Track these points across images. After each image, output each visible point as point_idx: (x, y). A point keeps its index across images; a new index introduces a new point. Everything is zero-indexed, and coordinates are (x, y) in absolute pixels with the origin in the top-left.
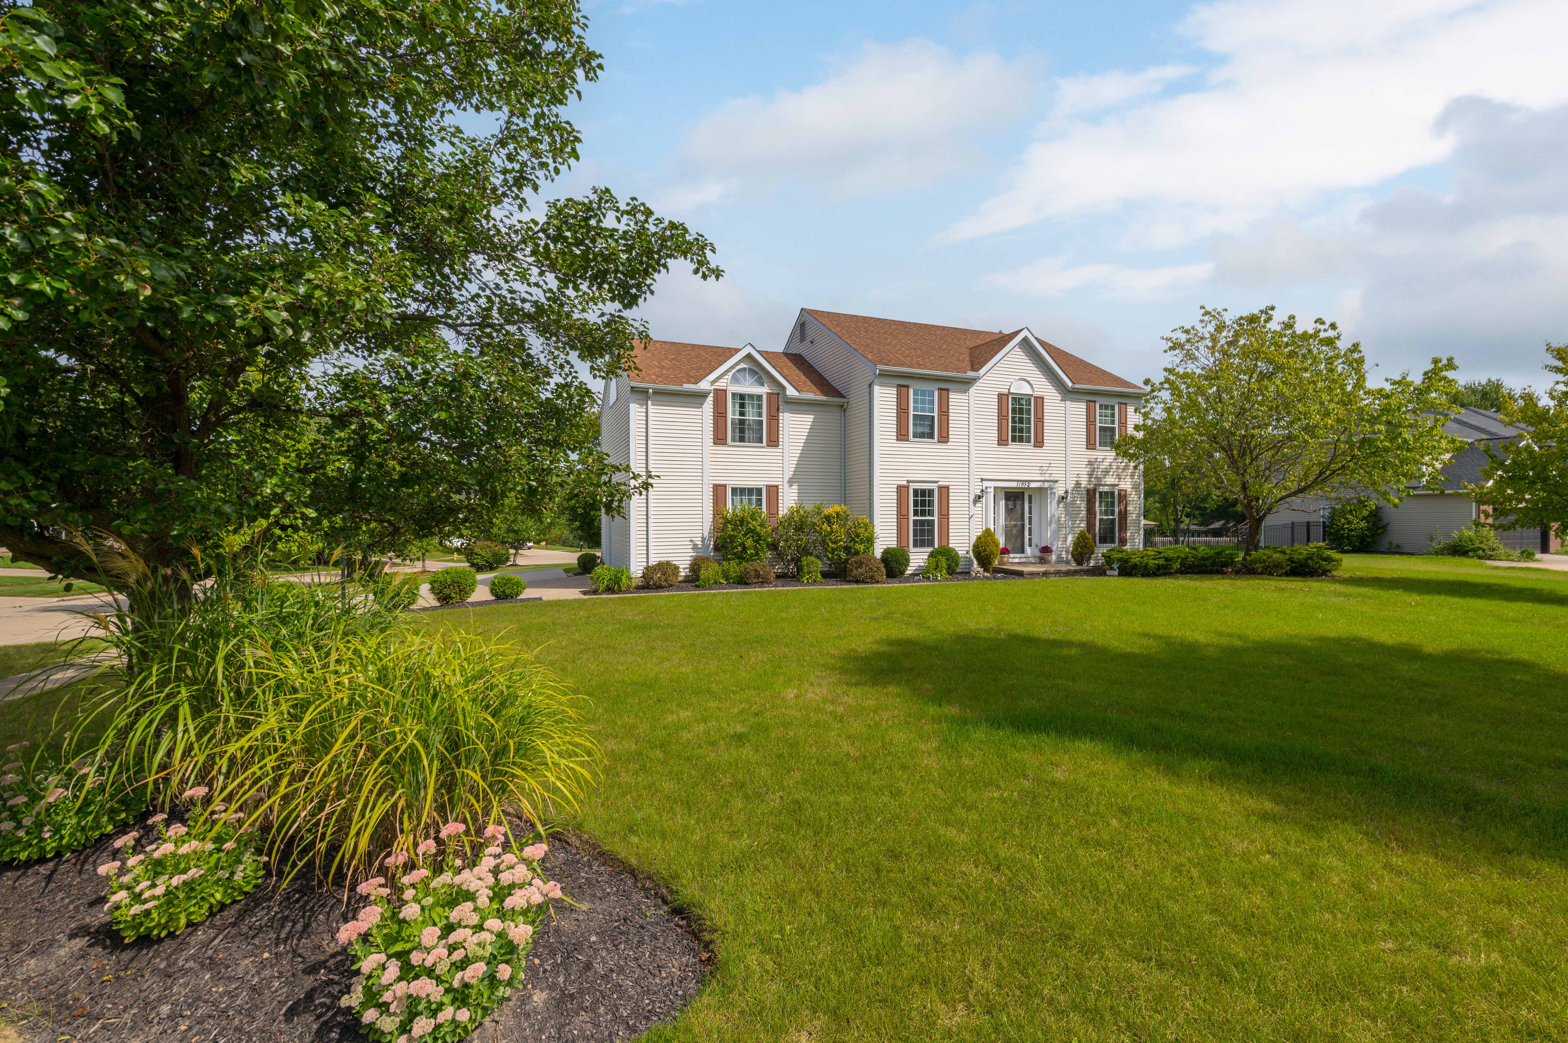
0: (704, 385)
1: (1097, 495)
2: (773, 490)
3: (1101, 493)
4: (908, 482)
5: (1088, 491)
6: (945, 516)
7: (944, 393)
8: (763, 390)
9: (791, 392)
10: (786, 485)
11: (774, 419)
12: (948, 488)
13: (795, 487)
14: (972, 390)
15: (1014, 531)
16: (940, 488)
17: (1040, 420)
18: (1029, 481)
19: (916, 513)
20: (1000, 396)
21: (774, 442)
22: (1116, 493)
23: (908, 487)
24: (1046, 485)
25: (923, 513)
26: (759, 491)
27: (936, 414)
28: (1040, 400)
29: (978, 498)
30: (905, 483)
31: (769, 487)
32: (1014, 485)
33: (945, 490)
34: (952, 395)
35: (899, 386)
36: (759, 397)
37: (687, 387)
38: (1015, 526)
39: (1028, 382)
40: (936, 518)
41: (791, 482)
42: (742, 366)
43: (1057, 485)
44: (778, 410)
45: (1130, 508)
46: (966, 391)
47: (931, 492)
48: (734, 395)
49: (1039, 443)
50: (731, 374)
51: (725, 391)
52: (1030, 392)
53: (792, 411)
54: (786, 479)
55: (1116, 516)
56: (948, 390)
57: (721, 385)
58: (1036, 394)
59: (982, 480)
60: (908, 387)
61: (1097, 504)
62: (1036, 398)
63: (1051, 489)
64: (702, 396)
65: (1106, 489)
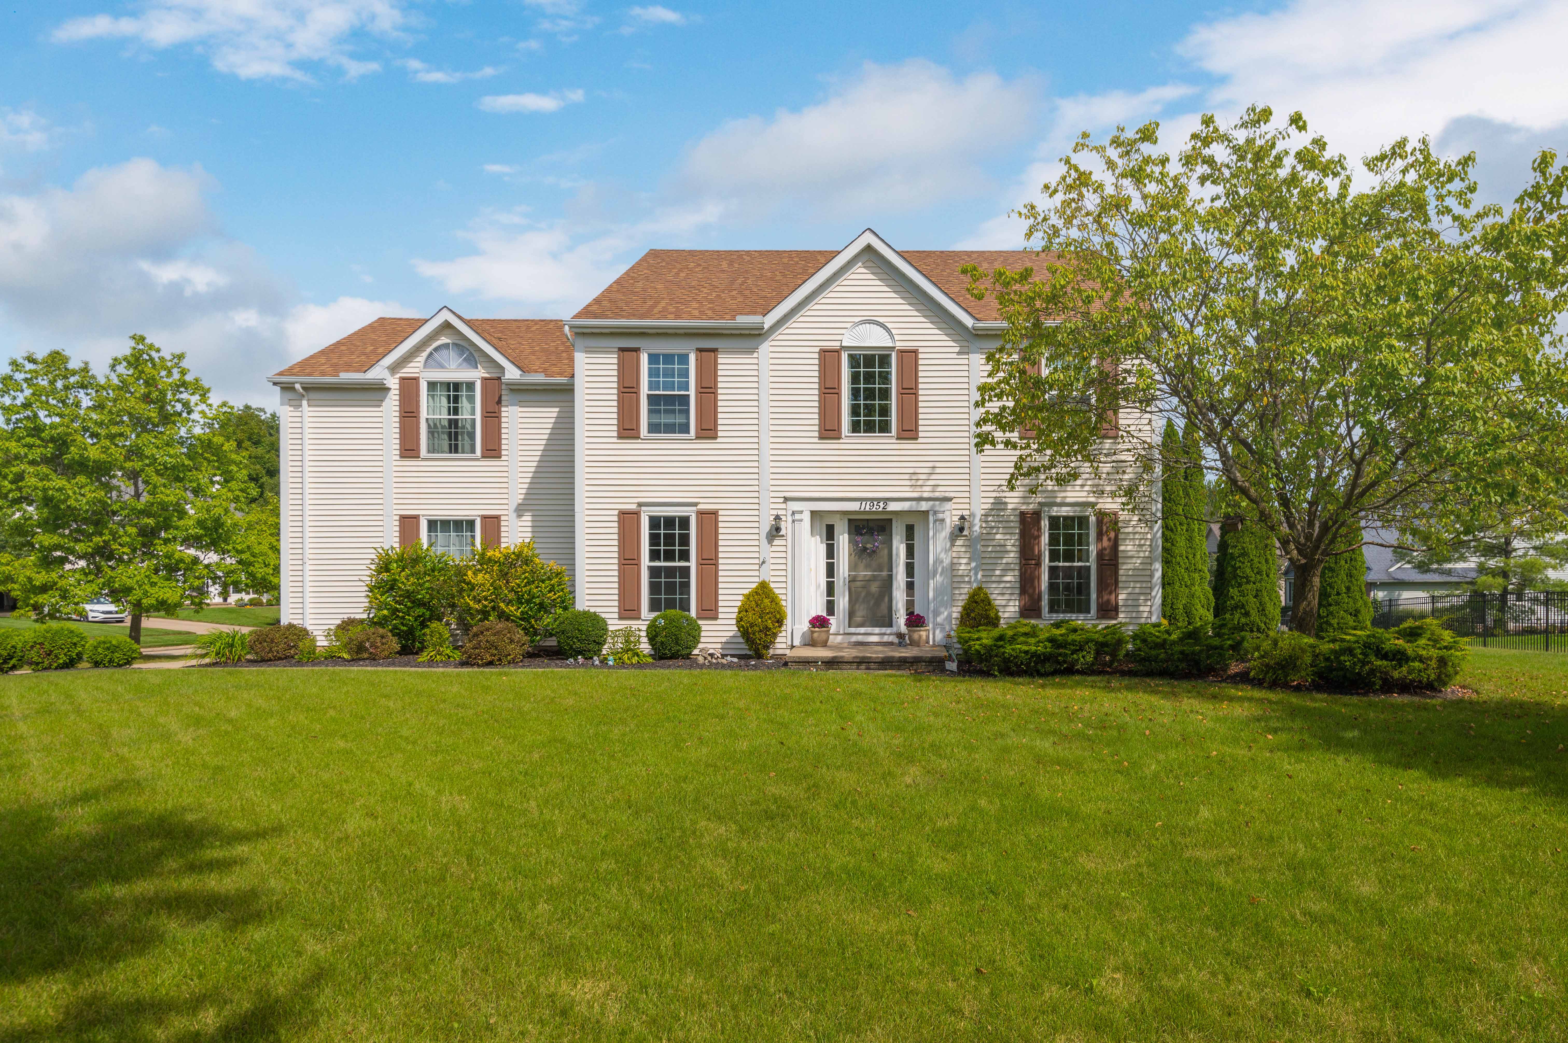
0: (378, 373)
1: (1045, 524)
2: (492, 523)
3: (1054, 522)
4: (640, 505)
5: (1022, 514)
6: (710, 561)
7: (708, 356)
8: (476, 375)
9: (512, 373)
10: (514, 515)
11: (492, 416)
12: (715, 513)
13: (527, 518)
14: (765, 348)
15: (874, 588)
16: (701, 514)
17: (910, 391)
18: (886, 500)
19: (654, 555)
20: (824, 353)
21: (493, 451)
22: (1093, 519)
23: (637, 514)
24: (924, 506)
25: (669, 556)
26: (471, 524)
27: (692, 392)
28: (910, 357)
29: (775, 532)
30: (634, 507)
31: (484, 518)
32: (854, 506)
33: (709, 518)
34: (722, 359)
35: (622, 350)
36: (470, 386)
37: (346, 377)
38: (874, 578)
39: (882, 325)
40: (693, 564)
41: (520, 511)
42: (444, 340)
43: (948, 506)
44: (499, 402)
45: (1127, 547)
46: (752, 350)
47: (684, 522)
48: (432, 385)
49: (909, 432)
50: (425, 354)
51: (416, 379)
52: (891, 345)
53: (521, 403)
54: (513, 506)
55: (1092, 563)
56: (714, 350)
57: (410, 370)
58: (899, 345)
59: (786, 499)
60: (637, 350)
61: (1045, 539)
62: (902, 352)
63: (935, 513)
64: (379, 390)
65: (1065, 511)
